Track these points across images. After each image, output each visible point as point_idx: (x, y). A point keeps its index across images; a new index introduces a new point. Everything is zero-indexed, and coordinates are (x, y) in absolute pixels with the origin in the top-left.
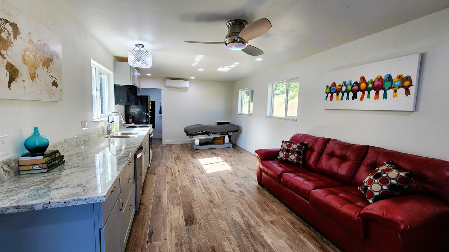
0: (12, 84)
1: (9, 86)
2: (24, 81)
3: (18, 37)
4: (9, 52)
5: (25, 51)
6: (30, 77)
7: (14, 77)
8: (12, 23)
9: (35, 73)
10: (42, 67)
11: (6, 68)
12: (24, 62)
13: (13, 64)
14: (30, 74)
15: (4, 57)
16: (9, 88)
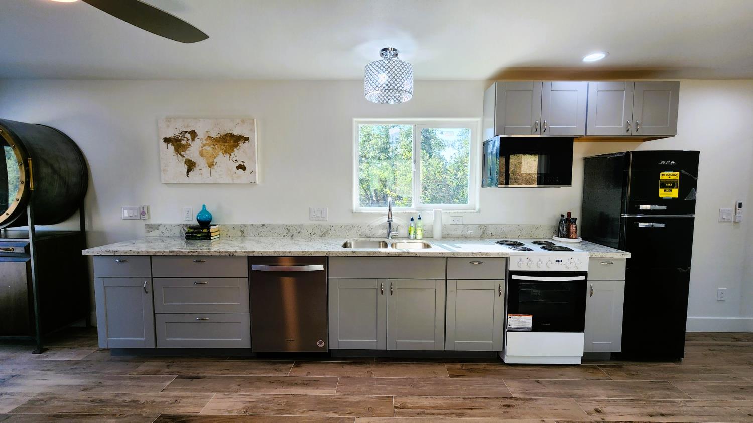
0: (190, 173)
1: (187, 175)
2: (201, 170)
3: (196, 139)
4: (187, 152)
5: (202, 147)
6: (207, 166)
7: (192, 168)
8: (190, 132)
9: (213, 162)
10: (222, 155)
11: (185, 163)
12: (202, 155)
13: (191, 159)
14: (208, 163)
15: (183, 156)
16: (187, 176)
